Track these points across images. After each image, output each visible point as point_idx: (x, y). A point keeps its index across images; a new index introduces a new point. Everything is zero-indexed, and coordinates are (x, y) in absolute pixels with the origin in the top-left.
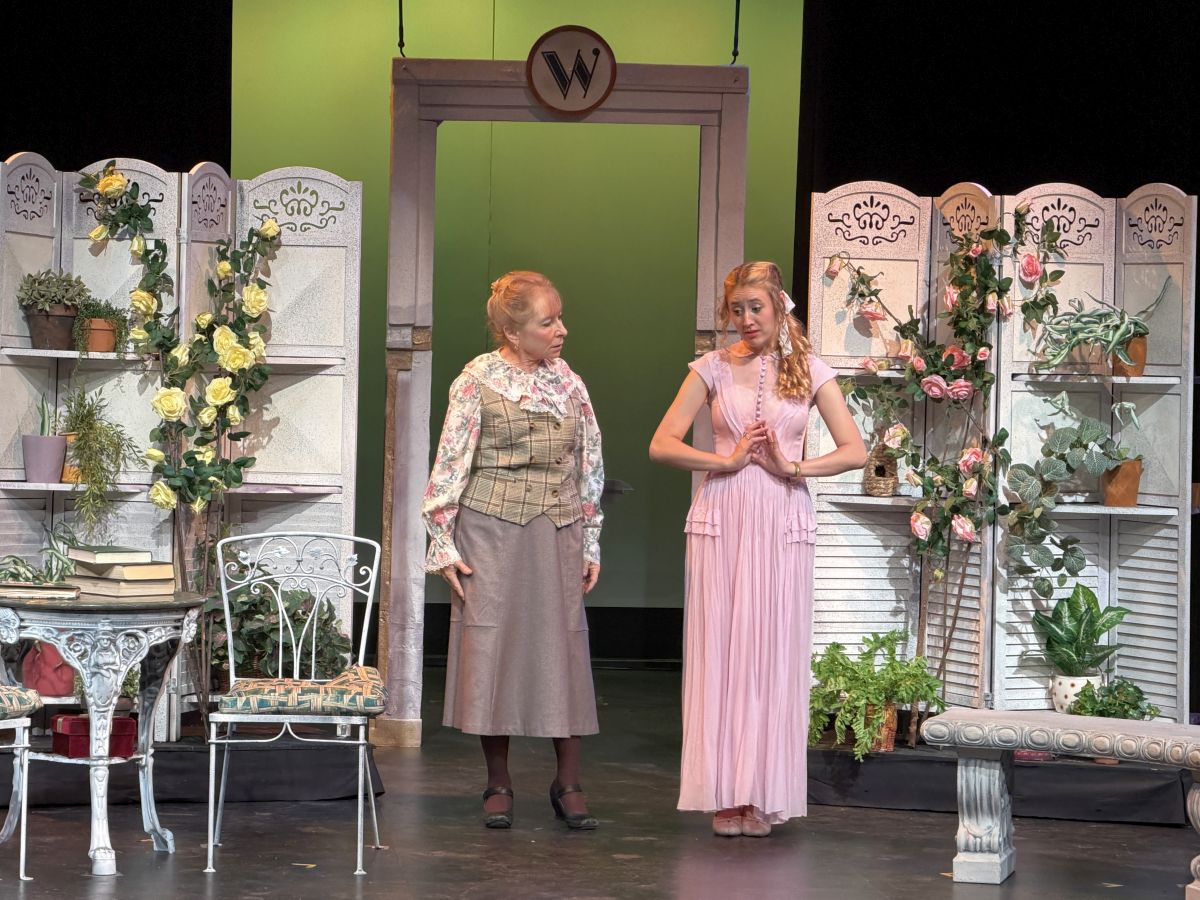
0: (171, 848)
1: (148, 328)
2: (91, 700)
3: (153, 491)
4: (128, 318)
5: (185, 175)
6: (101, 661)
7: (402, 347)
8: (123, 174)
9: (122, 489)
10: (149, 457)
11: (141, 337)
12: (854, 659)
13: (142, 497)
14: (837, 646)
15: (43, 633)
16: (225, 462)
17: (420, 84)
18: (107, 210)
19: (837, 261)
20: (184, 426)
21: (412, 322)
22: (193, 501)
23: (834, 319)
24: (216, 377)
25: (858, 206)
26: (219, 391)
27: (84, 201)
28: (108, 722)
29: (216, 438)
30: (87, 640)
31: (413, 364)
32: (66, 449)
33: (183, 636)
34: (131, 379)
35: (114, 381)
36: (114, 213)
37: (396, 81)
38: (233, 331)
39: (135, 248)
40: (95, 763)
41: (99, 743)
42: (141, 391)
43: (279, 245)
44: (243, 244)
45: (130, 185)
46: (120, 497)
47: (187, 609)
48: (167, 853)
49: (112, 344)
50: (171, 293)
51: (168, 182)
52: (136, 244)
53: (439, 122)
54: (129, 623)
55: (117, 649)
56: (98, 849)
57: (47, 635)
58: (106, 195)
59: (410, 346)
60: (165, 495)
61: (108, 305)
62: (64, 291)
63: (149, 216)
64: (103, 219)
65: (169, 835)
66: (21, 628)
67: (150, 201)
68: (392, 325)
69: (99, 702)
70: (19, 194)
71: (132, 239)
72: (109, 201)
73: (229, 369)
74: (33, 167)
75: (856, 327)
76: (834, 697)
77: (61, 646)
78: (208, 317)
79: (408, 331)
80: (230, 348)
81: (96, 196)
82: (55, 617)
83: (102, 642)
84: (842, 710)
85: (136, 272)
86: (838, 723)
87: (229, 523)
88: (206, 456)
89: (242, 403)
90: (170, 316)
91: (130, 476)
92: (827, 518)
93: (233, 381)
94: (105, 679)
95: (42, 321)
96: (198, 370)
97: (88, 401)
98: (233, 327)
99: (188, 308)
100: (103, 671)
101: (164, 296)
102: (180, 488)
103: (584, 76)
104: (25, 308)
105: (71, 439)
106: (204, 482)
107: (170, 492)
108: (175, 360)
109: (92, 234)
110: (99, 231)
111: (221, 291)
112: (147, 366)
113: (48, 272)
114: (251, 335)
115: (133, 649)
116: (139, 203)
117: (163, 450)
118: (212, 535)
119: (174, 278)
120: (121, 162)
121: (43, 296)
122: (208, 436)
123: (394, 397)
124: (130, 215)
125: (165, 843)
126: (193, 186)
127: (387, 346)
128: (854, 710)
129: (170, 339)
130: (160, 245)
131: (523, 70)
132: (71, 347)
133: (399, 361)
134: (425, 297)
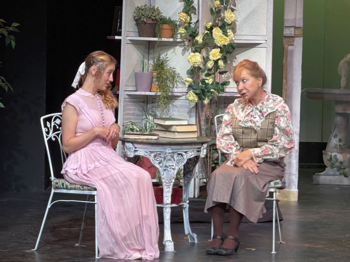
0: (196, 242)
1: (186, 28)
2: (164, 181)
3: (188, 95)
4: (178, 23)
6: (167, 164)
7: (290, 35)
9: (175, 94)
10: (187, 81)
11: (183, 32)
13: (184, 97)
15: (144, 153)
16: (217, 83)
20: (201, 68)
21: (294, 25)
22: (204, 99)
24: (214, 48)
26: (215, 54)
28: (171, 190)
29: (214, 74)
30: (162, 156)
31: (295, 43)
32: (152, 78)
33: (201, 155)
34: (179, 49)
35: (172, 50)
38: (221, 29)
40: (165, 206)
41: (167, 198)
42: (183, 54)
46: (174, 98)
47: (203, 143)
48: (194, 243)
49: (171, 35)
50: (195, 14)
54: (179, 149)
55: (174, 160)
56: (167, 241)
57: (146, 154)
59: (293, 35)
60: (193, 97)
61: (170, 19)
62: (151, 14)
65: (195, 236)
66: (136, 151)
68: (286, 27)
69: (167, 182)
73: (219, 45)
77: (151, 158)
78: (210, 24)
79: (293, 29)
80: (220, 36)
82: (149, 147)
83: (168, 157)
85: (181, 5)
87: (219, 108)
88: (210, 81)
89: (224, 59)
90: (195, 23)
91: (179, 89)
93: (221, 50)
94: (169, 172)
95: (144, 26)
96: (206, 45)
97: (161, 58)
98: (221, 28)
99: (202, 20)
100: (168, 169)
101: (192, 15)
102: (199, 94)
104: (136, 20)
105: (155, 74)
106: (209, 91)
107: (195, 95)
108: (197, 41)
111: (216, 13)
112: (185, 44)
113: (145, 6)
114: (228, 31)
115: (181, 160)
117: (192, 78)
118: (212, 113)
119: (197, 8)
121: (143, 15)
122: (210, 73)
123: (287, 57)
125: (194, 239)
127: (284, 35)
129: (195, 33)
132: (155, 36)
133: (289, 41)
134: (300, 15)
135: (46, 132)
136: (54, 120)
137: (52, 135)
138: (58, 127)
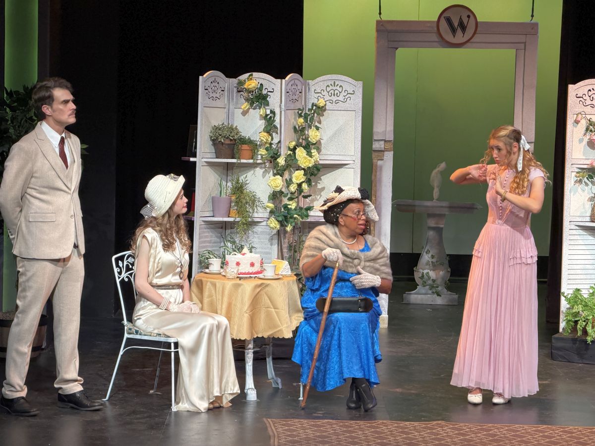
0: (280, 387)
1: (267, 149)
3: (269, 221)
4: (258, 144)
5: (283, 80)
7: (380, 150)
8: (257, 80)
9: (255, 220)
10: (268, 207)
11: (264, 153)
12: (586, 296)
13: (264, 223)
14: (578, 290)
16: (301, 208)
17: (389, 32)
18: (249, 96)
19: (580, 115)
20: (283, 193)
21: (384, 139)
22: (286, 226)
23: (578, 142)
24: (297, 170)
25: (590, 90)
26: (298, 176)
27: (239, 91)
29: (297, 197)
31: (385, 157)
32: (231, 202)
34: (259, 171)
35: (252, 172)
36: (252, 97)
37: (378, 31)
38: (305, 150)
39: (261, 113)
40: (248, 351)
42: (264, 176)
43: (325, 110)
44: (309, 110)
45: (259, 84)
46: (254, 223)
48: (278, 388)
49: (251, 156)
50: (277, 133)
51: (276, 83)
52: (262, 112)
53: (397, 48)
56: (249, 389)
58: (249, 89)
59: (383, 149)
60: (274, 224)
61: (249, 139)
62: (229, 133)
63: (267, 99)
64: (247, 100)
65: (279, 381)
67: (268, 92)
68: (375, 140)
70: (210, 90)
71: (260, 109)
72: (250, 92)
73: (303, 167)
74: (216, 77)
75: (588, 145)
76: (577, 314)
78: (294, 143)
79: (382, 143)
80: (303, 157)
81: (244, 89)
84: (581, 321)
85: (262, 124)
86: (579, 326)
87: (303, 234)
88: (293, 205)
89: (309, 182)
90: (276, 144)
91: (260, 214)
92: (574, 232)
93: (304, 172)
95: (221, 146)
96: (289, 167)
97: (241, 181)
98: (305, 148)
99: (285, 140)
101: (274, 134)
102: (281, 221)
103: (463, 27)
104: (213, 141)
105: (233, 198)
106: (292, 217)
107: (277, 222)
108: (278, 163)
109: (242, 107)
110: (245, 105)
111: (300, 131)
112: (266, 166)
113: (223, 123)
114: (312, 151)
116: (263, 93)
117: (273, 203)
118: (295, 241)
119: (279, 127)
120: (255, 74)
121: (221, 135)
122: (293, 197)
123: (376, 172)
124: (259, 98)
125: (278, 384)
126: (287, 85)
127: (373, 149)
128: (586, 321)
129: (276, 154)
130: (273, 112)
131: (435, 25)
132: (233, 158)
133: (378, 156)
134: (390, 128)
135: (118, 272)
136: (127, 259)
137: (124, 275)
138: (131, 267)
